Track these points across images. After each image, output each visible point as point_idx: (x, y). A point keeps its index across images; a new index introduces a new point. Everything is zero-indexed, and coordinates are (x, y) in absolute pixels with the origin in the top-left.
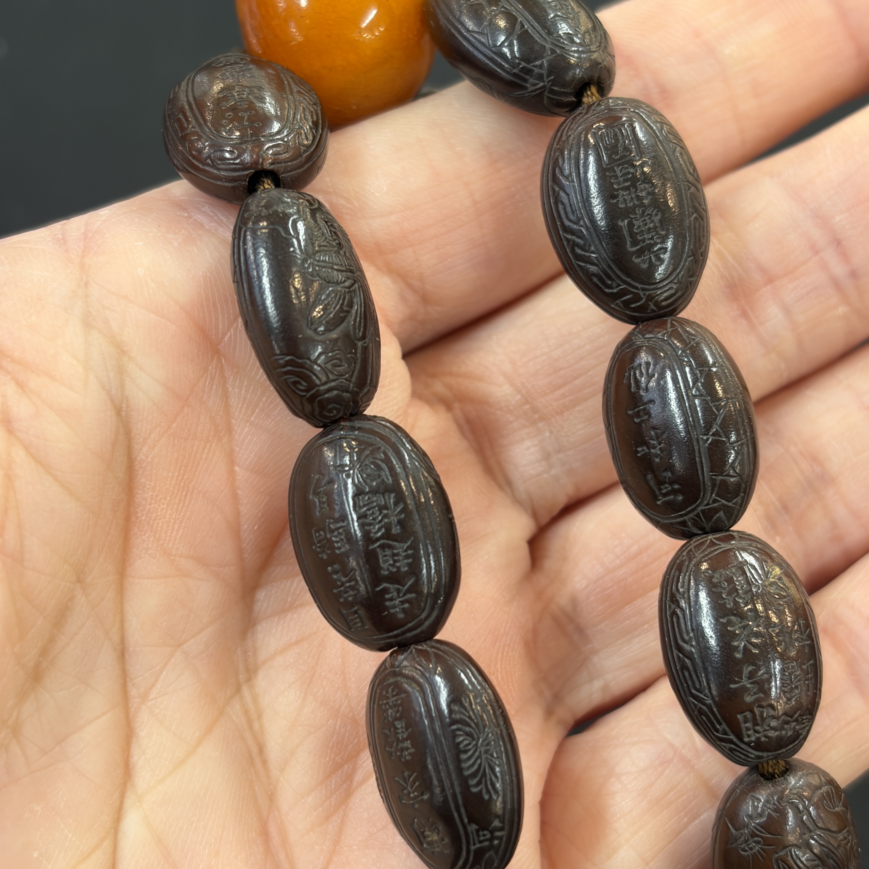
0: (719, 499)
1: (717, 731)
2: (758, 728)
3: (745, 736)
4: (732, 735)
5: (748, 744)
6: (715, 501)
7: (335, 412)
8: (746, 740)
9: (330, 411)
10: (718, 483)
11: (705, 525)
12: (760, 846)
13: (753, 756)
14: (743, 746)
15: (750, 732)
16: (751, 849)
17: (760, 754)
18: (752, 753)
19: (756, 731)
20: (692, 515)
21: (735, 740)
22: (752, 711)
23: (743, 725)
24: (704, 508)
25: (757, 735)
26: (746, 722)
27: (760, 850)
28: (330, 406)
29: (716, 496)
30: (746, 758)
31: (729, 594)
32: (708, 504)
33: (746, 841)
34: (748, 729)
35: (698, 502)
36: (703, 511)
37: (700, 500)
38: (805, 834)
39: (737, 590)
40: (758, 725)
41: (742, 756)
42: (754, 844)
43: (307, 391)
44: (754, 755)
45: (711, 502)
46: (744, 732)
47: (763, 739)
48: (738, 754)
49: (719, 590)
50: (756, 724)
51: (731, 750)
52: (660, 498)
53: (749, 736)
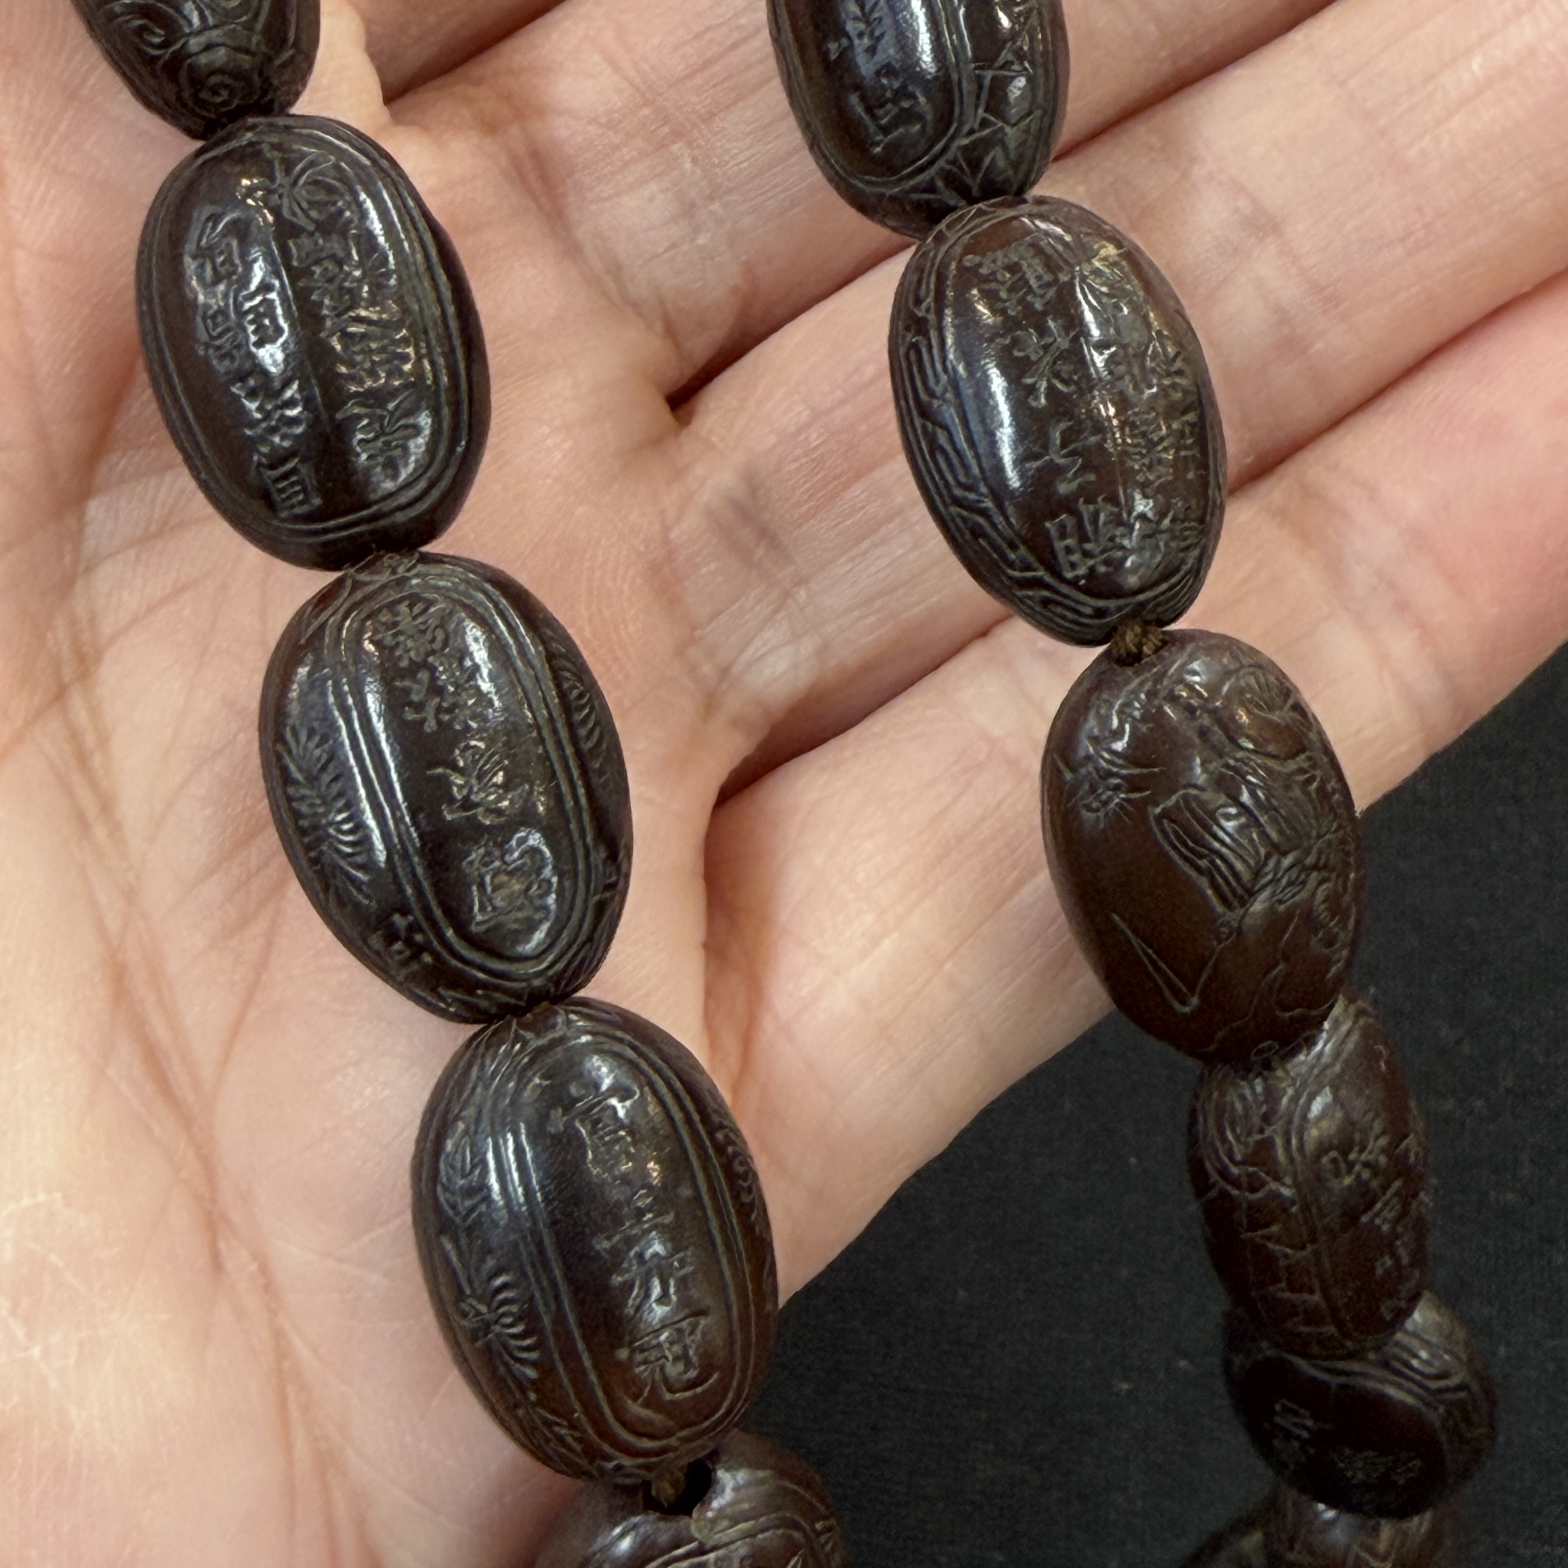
0: (993, 119)
1: (1011, 565)
2: (1088, 546)
3: (1068, 567)
4: (1041, 568)
5: (1073, 583)
6: (984, 124)
7: (225, 94)
8: (1069, 575)
9: (215, 91)
10: (987, 82)
11: (969, 181)
12: (1123, 796)
13: (1088, 611)
14: (1064, 589)
15: (1075, 558)
16: (1105, 803)
17: (1101, 603)
18: (1084, 604)
19: (1087, 554)
20: (941, 163)
21: (1048, 578)
22: (1074, 512)
23: (1059, 545)
24: (965, 141)
25: (1091, 562)
26: (1063, 536)
27: (1125, 804)
28: (213, 80)
29: (986, 111)
30: (1076, 617)
31: (1012, 289)
32: (971, 132)
33: (1093, 789)
34: (1069, 550)
35: (952, 131)
36: (965, 149)
37: (955, 125)
38: (1210, 762)
39: (1027, 282)
40: (1088, 540)
41: (1070, 615)
42: (1110, 793)
43: (165, 45)
44: (1091, 606)
45: (976, 126)
46: (1061, 556)
47: (1102, 569)
48: (1059, 610)
49: (993, 286)
50: (1083, 538)
51: (1045, 602)
52: (878, 138)
53: (1073, 566)
